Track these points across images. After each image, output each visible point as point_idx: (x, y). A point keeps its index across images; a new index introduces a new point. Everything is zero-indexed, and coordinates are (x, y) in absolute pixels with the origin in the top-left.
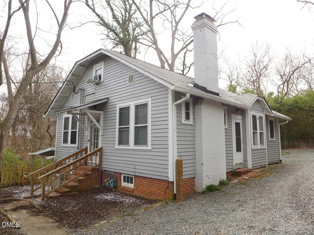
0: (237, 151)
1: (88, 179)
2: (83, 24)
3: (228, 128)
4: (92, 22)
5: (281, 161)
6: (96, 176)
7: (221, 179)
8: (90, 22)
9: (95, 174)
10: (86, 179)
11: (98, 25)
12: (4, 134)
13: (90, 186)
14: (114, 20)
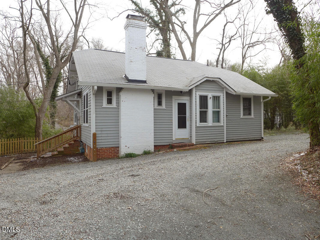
0: (178, 128)
1: (71, 147)
2: (121, 14)
3: (166, 108)
4: (127, 10)
5: (263, 138)
6: (77, 145)
7: (145, 150)
8: (126, 10)
9: (77, 144)
10: (69, 147)
11: (134, 12)
12: (40, 116)
13: (73, 152)
14: (151, 3)
